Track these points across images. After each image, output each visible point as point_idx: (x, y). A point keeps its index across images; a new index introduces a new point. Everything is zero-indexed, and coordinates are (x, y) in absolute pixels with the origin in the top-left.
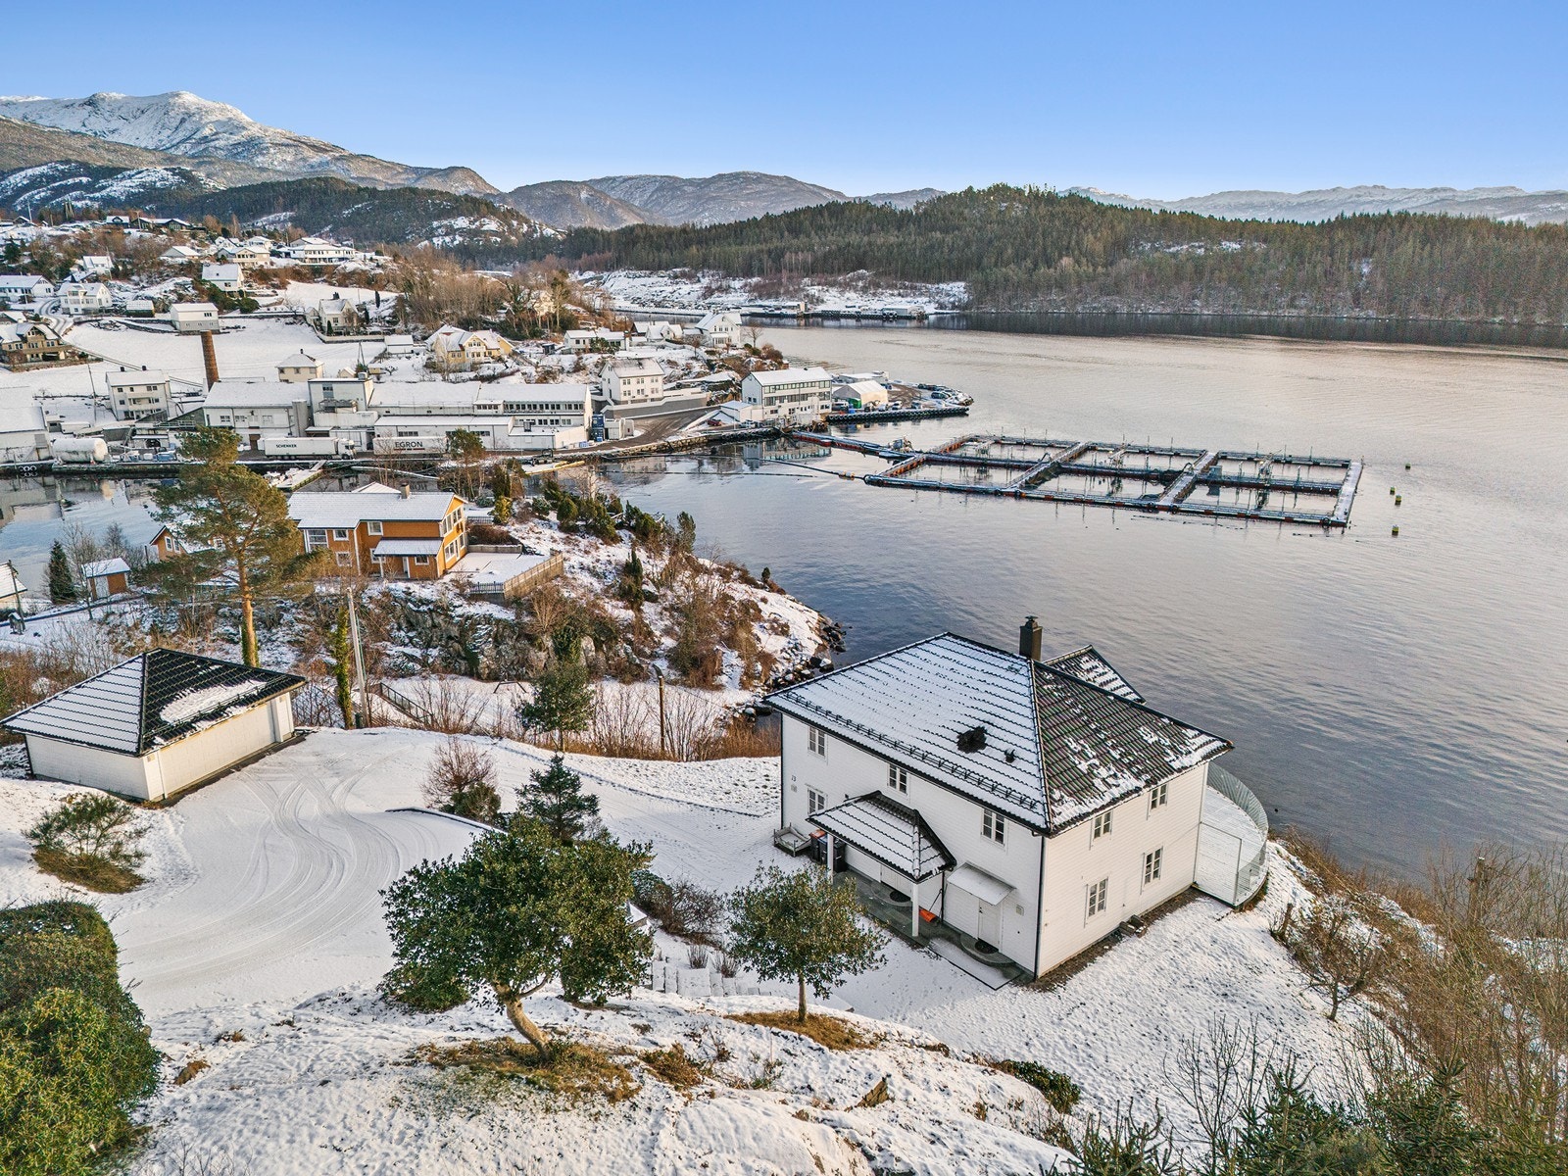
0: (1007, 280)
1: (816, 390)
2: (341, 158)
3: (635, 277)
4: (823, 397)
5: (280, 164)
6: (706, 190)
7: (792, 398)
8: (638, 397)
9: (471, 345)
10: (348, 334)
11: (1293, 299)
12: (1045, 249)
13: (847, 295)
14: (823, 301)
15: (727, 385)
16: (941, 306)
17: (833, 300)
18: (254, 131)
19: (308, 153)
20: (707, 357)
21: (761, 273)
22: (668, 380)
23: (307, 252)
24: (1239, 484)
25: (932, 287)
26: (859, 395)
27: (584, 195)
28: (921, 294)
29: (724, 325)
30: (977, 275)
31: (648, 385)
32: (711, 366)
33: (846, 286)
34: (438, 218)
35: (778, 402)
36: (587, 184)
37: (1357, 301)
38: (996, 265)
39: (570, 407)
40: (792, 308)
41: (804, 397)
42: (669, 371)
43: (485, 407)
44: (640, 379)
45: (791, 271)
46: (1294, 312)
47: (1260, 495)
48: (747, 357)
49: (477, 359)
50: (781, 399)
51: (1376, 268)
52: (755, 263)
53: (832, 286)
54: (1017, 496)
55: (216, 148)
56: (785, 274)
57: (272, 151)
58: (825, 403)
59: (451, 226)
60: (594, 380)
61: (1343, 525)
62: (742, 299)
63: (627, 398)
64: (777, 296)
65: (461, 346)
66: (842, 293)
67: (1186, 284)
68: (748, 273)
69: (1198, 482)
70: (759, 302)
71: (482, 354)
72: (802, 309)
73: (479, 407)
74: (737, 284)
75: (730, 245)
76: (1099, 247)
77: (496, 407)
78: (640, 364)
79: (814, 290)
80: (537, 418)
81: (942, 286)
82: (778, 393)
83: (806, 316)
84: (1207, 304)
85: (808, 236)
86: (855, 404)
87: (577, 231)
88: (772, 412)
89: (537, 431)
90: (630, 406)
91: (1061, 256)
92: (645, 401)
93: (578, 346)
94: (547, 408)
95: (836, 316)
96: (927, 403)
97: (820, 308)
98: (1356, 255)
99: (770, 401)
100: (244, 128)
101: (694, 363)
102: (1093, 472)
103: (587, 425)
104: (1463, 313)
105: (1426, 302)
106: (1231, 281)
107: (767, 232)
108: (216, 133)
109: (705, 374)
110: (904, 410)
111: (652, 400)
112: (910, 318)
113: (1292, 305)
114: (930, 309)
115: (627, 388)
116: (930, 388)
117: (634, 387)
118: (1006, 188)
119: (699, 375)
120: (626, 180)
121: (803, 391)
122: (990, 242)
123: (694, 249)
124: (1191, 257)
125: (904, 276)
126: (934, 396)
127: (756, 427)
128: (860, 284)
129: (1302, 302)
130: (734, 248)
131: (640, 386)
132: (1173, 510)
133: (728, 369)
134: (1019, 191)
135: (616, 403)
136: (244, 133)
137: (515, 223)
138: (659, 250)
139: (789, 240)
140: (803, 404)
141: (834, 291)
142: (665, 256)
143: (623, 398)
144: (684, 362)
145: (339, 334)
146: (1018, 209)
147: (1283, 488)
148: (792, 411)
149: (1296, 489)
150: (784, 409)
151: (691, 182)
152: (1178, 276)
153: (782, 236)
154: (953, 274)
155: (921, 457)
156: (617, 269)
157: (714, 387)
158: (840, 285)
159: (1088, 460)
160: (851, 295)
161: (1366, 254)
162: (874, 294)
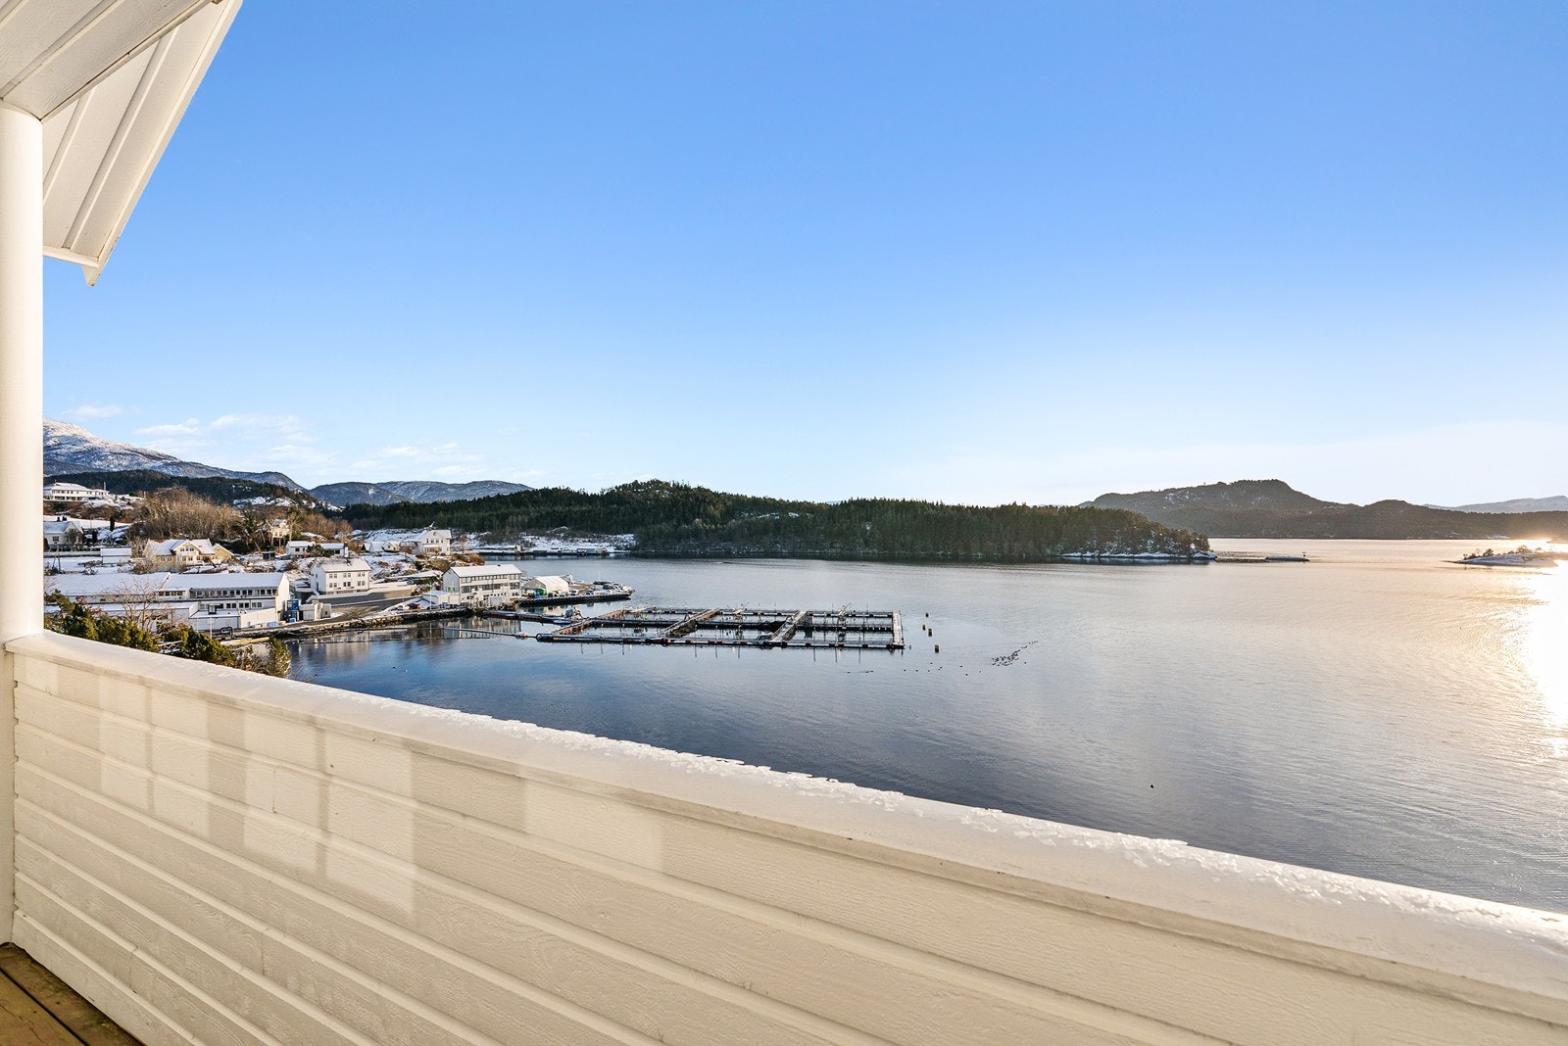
0: (661, 532)
1: (508, 581)
2: (173, 464)
3: (394, 533)
4: (513, 586)
5: (115, 467)
6: (465, 491)
7: (486, 587)
8: (344, 589)
9: (182, 550)
10: (69, 550)
11: (832, 543)
12: (684, 513)
13: (553, 541)
14: (534, 545)
15: (433, 579)
16: (618, 548)
17: (542, 544)
18: (96, 443)
19: (142, 459)
20: (416, 559)
21: (491, 528)
22: (378, 576)
23: (54, 491)
24: (825, 629)
25: (613, 537)
26: (544, 586)
27: (371, 492)
28: (605, 541)
29: (435, 538)
30: (641, 529)
31: (354, 579)
32: (419, 567)
33: (550, 537)
34: (239, 498)
35: (473, 590)
36: (376, 486)
37: (866, 543)
38: (653, 523)
39: (263, 592)
40: (513, 549)
41: (497, 586)
42: (379, 570)
43: (167, 593)
44: (347, 573)
45: (513, 527)
46: (834, 551)
47: (840, 636)
48: (453, 560)
49: (188, 562)
50: (476, 588)
51: (873, 527)
52: (487, 523)
53: (541, 536)
54: (663, 643)
55: (56, 454)
56: (508, 529)
57: (110, 457)
58: (515, 591)
59: (250, 503)
60: (305, 577)
61: (902, 647)
62: (474, 545)
63: (332, 589)
64: (500, 542)
65: (172, 551)
66: (549, 540)
67: (771, 534)
68: (481, 529)
69: (796, 629)
70: (487, 546)
71: (195, 559)
72: (519, 549)
73: (161, 594)
74: (472, 536)
75: (469, 512)
76: (717, 514)
77: (180, 593)
78: (349, 562)
79: (529, 539)
80: (225, 603)
81: (618, 536)
82: (474, 583)
83: (522, 554)
84: (784, 547)
85: (527, 506)
86: (540, 592)
87: (354, 507)
88: (468, 598)
89: (220, 613)
90: (336, 596)
91: (694, 519)
92: (352, 591)
93: (298, 553)
94: (238, 593)
95: (544, 554)
96: (600, 592)
97: (532, 550)
98: (861, 520)
99: (466, 589)
100: (86, 441)
101: (404, 564)
102: (722, 626)
103: (279, 607)
104: (922, 550)
105: (903, 545)
106: (796, 532)
107: (497, 504)
108: (59, 444)
109: (413, 572)
110: (581, 595)
111: (358, 591)
112: (596, 555)
113: (832, 547)
114: (611, 550)
115: (333, 581)
116: (602, 584)
117: (340, 580)
118: (659, 482)
119: (407, 573)
120: (405, 484)
121: (496, 582)
122: (649, 511)
123: (441, 514)
124: (771, 519)
125: (593, 530)
126: (604, 588)
127: (451, 608)
128: (562, 535)
129: (838, 545)
130: (472, 514)
131: (347, 580)
132: (784, 645)
133: (434, 569)
134: (667, 484)
135: (321, 593)
136: (86, 445)
137: (305, 502)
138: (414, 515)
139: (512, 508)
140: (496, 591)
141: (543, 539)
142: (418, 519)
143: (328, 589)
144: (394, 564)
145: (54, 550)
146: (666, 495)
147: (855, 629)
148: (486, 597)
149: (864, 630)
150: (480, 594)
151: (453, 486)
152: (765, 531)
153: (508, 507)
154: (626, 528)
155: (587, 622)
156: (381, 528)
157: (419, 582)
158: (548, 535)
159: (718, 619)
160: (556, 541)
161: (868, 519)
162: (572, 541)
